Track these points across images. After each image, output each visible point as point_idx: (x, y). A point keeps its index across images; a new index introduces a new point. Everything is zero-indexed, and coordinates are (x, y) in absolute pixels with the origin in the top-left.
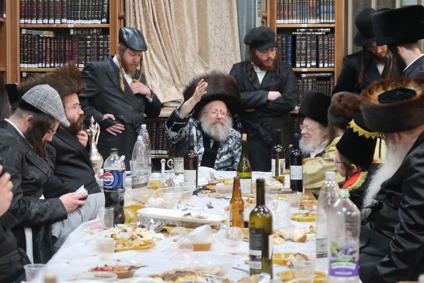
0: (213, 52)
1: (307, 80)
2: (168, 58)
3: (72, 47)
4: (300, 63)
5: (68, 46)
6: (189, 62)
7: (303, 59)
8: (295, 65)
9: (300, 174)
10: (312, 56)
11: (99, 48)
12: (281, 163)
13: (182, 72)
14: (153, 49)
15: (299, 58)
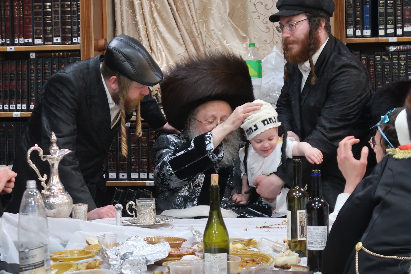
0: (255, 12)
1: (397, 56)
2: (180, 23)
3: (23, 13)
4: (386, 29)
5: (17, 12)
6: (215, 30)
7: (390, 22)
8: (378, 32)
9: (322, 241)
10: (404, 17)
11: (64, 13)
12: (300, 217)
13: (204, 45)
14: (158, 11)
15: (383, 20)
